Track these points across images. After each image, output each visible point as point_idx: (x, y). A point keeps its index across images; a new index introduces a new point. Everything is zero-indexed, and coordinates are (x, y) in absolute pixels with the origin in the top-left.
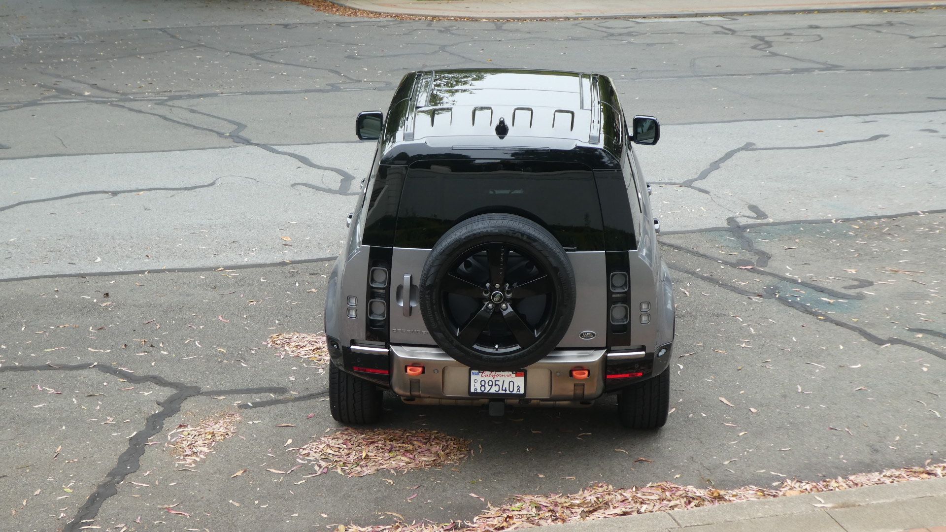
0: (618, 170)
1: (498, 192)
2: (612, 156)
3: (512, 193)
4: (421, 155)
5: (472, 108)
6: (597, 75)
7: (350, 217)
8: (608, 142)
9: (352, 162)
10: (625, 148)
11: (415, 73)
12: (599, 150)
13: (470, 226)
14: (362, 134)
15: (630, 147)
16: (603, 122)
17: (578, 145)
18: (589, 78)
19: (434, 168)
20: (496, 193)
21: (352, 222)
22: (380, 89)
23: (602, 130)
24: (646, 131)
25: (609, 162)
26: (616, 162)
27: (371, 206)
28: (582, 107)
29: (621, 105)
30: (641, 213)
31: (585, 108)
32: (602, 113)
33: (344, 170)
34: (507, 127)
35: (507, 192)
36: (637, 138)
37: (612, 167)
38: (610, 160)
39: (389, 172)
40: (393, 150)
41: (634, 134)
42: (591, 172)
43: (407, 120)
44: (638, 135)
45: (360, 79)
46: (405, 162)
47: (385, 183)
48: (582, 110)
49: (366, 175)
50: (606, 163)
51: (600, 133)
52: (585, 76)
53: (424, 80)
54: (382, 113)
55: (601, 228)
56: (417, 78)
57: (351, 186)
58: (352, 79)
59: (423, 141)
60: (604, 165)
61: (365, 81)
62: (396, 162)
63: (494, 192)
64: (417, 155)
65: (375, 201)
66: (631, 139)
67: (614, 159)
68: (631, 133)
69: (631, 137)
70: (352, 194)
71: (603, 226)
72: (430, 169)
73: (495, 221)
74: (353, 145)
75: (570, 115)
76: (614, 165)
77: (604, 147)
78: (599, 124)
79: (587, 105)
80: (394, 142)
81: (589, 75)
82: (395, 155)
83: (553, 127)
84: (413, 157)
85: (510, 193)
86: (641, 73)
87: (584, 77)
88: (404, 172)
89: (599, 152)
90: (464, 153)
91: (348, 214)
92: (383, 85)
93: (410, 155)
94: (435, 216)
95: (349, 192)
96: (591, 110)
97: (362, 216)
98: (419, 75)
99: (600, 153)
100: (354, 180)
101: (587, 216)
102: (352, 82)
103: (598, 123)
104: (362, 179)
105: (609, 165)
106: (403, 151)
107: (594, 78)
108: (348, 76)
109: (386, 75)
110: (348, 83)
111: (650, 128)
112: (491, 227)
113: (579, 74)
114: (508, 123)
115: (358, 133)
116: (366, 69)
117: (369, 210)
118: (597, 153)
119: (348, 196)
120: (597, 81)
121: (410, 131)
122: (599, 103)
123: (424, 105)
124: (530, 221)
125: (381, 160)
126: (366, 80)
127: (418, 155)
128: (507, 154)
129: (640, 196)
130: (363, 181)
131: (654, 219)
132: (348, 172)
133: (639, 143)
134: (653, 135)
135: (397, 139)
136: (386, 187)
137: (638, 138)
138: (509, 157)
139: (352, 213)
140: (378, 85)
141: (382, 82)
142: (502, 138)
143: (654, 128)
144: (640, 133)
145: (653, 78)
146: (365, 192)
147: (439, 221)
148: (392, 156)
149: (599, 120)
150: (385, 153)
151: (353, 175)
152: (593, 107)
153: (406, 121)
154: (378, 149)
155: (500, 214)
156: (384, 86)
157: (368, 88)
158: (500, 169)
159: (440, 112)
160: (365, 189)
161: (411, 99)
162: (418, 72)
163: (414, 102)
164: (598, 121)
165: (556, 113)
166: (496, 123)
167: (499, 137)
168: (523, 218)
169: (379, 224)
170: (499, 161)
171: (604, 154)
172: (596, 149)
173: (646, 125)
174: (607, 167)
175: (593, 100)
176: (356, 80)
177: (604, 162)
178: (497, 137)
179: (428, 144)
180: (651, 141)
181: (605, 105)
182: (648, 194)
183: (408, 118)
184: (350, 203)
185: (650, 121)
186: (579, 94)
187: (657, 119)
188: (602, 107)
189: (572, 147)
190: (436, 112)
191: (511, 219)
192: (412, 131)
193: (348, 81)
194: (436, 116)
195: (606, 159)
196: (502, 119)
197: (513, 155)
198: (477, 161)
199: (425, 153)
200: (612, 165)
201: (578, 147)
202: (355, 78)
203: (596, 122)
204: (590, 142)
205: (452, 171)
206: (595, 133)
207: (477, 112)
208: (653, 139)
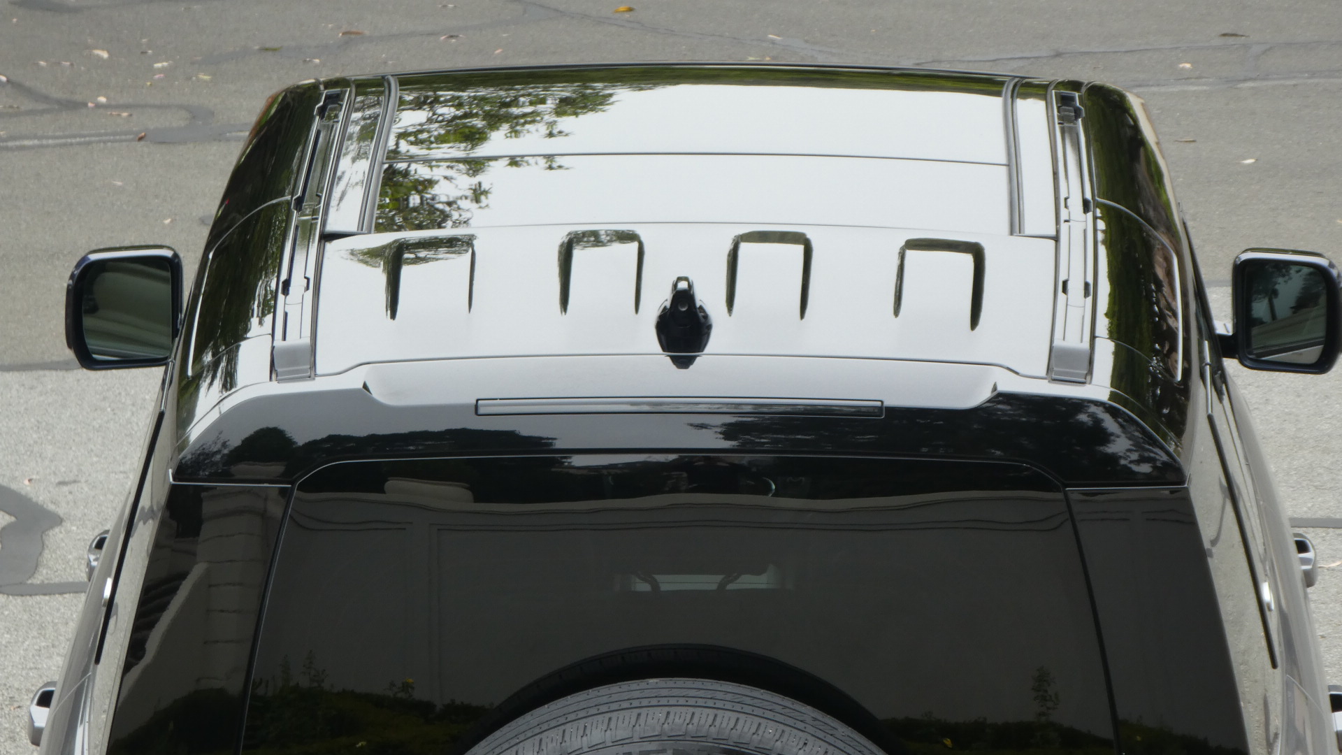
0: (1172, 492)
1: (670, 583)
2: (1143, 431)
3: (730, 587)
4: (348, 438)
5: (560, 236)
6: (1076, 85)
7: (45, 700)
8: (1125, 372)
9: (49, 450)
10: (1202, 396)
11: (314, 87)
12: (1093, 409)
13: (555, 734)
14: (92, 343)
15: (1220, 381)
16: (1104, 288)
17: (1001, 388)
18: (1044, 97)
19: (398, 488)
20: (664, 587)
21: (54, 721)
22: (163, 139)
23: (1103, 324)
24: (1288, 313)
25: (1134, 456)
26: (1165, 458)
27: (135, 650)
28: (1015, 226)
29: (1180, 211)
30: (1274, 665)
31: (1028, 230)
32: (1102, 251)
33: (14, 486)
34: (706, 317)
35: (707, 582)
36: (1249, 344)
37: (1147, 480)
38: (1138, 446)
39: (208, 508)
40: (223, 418)
41: (1236, 326)
42: (1060, 496)
43: (286, 291)
44: (1255, 331)
45: (78, 98)
46: (277, 468)
47: (194, 554)
48: (1015, 239)
49: (110, 516)
50: (1123, 462)
51: (1093, 337)
52: (1027, 88)
53: (356, 116)
54: (176, 256)
55: (1104, 730)
56: (322, 111)
57: (47, 554)
58: (46, 99)
59: (352, 382)
60: (1113, 471)
61: (99, 106)
62: (241, 468)
63: (655, 586)
64: (331, 438)
65: (151, 626)
66: (1224, 347)
67: (1154, 442)
68: (1223, 324)
69: (1222, 337)
70: (49, 590)
71: (1117, 723)
72: (382, 491)
73: (660, 714)
74: (51, 379)
75: (967, 260)
76: (1155, 467)
77: (1113, 396)
78: (1090, 299)
79: (1038, 216)
80: (229, 382)
81: (1045, 87)
82: (235, 442)
83: (897, 312)
84: (313, 445)
85: (722, 585)
86: (1264, 52)
87: (1025, 96)
88: (276, 510)
89: (1092, 416)
90: (527, 429)
91: (38, 687)
92: (176, 120)
93: (301, 437)
94: (406, 687)
95: (37, 580)
96: (1056, 239)
97: (96, 692)
98: (335, 99)
99: (1097, 422)
100: (57, 530)
101: (1042, 681)
102: (43, 112)
103: (1086, 294)
104: (92, 536)
105: (1135, 468)
106: (271, 424)
107: (1065, 101)
108: (28, 84)
109: (189, 78)
110: (31, 113)
111: (1303, 302)
112: (643, 739)
113: (1002, 83)
114: (709, 297)
115: (77, 338)
116: (105, 55)
117: (127, 667)
118: (1083, 417)
119: (31, 601)
120: (1077, 113)
121: (298, 336)
122: (1086, 206)
123: (354, 229)
124: (809, 711)
125: (175, 463)
126: (102, 100)
127: (333, 439)
128: (702, 426)
129: (1267, 595)
130: (100, 545)
131: (1331, 688)
132: (32, 495)
133: (1258, 363)
134: (1320, 331)
135: (242, 376)
136: (197, 571)
137: (1254, 346)
138: (712, 440)
139: (53, 683)
140: (153, 122)
141: (168, 107)
142: (683, 363)
143: (1323, 300)
144: (1260, 322)
145: (1313, 74)
146: (107, 593)
147: (424, 709)
148: (224, 445)
149: (1090, 280)
150: (196, 431)
151: (52, 507)
152: (1064, 226)
153: (281, 297)
154: (161, 416)
155: (680, 682)
156: (183, 124)
157: (115, 134)
158: (675, 490)
159: (422, 254)
160: (109, 582)
161: (300, 202)
162: (328, 84)
163: (315, 212)
164: (1087, 285)
165: (910, 254)
166: (658, 298)
167: (673, 358)
168: (777, 698)
169: (171, 726)
170: (672, 457)
171: (1110, 424)
172: (1078, 405)
173: (1289, 289)
174: (1129, 477)
175: (1063, 195)
176: (59, 102)
177: (1114, 458)
178: (665, 360)
179: (377, 394)
180: (1311, 354)
181: (1111, 216)
182: (1299, 578)
183: (287, 284)
184: (41, 627)
185: (1306, 270)
186: (1004, 169)
187: (1332, 265)
188: (1101, 225)
189: (978, 397)
190: (406, 256)
191: (729, 706)
192: (306, 340)
193: (27, 105)
194: (406, 271)
195: (1120, 445)
196: (683, 285)
197: (730, 431)
198: (578, 461)
199: (358, 428)
200: (1145, 468)
201: (1002, 398)
202: (56, 93)
203: (1076, 287)
204: (1052, 374)
205: (477, 499)
206: (1075, 339)
207: (578, 254)
208: (1318, 350)
